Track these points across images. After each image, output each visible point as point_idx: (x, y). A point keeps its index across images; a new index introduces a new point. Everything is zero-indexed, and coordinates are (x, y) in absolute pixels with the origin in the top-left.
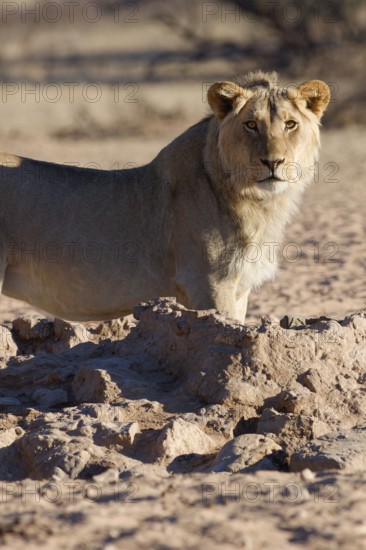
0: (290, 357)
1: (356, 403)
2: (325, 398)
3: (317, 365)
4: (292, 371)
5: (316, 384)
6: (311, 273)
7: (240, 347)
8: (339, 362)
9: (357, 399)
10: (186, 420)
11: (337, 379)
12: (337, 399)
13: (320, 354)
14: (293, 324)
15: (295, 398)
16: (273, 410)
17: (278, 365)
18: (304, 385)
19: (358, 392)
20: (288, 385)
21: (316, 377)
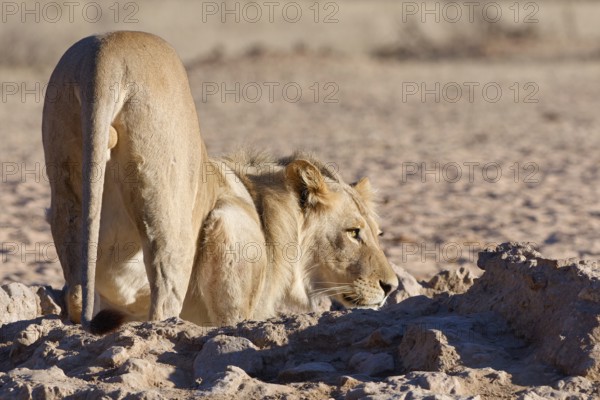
10: (540, 394)
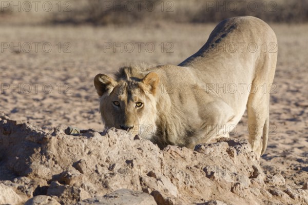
0: (69, 151)
1: (107, 182)
2: (88, 177)
3: (85, 158)
4: (70, 160)
5: (84, 169)
6: (83, 106)
7: (40, 144)
8: (98, 156)
9: (107, 179)
11: (96, 166)
12: (96, 179)
13: (87, 151)
14: (72, 133)
15: (71, 176)
16: (57, 182)
17: (62, 156)
18: (77, 169)
19: (108, 175)
20: (67, 168)
21: (84, 165)
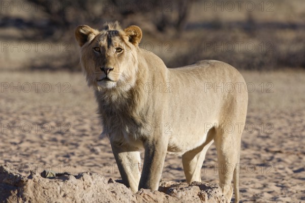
0: (45, 194)
3: (60, 200)
4: (46, 202)
7: (17, 186)
8: (73, 199)
13: (63, 194)
14: (48, 176)
17: (38, 199)
